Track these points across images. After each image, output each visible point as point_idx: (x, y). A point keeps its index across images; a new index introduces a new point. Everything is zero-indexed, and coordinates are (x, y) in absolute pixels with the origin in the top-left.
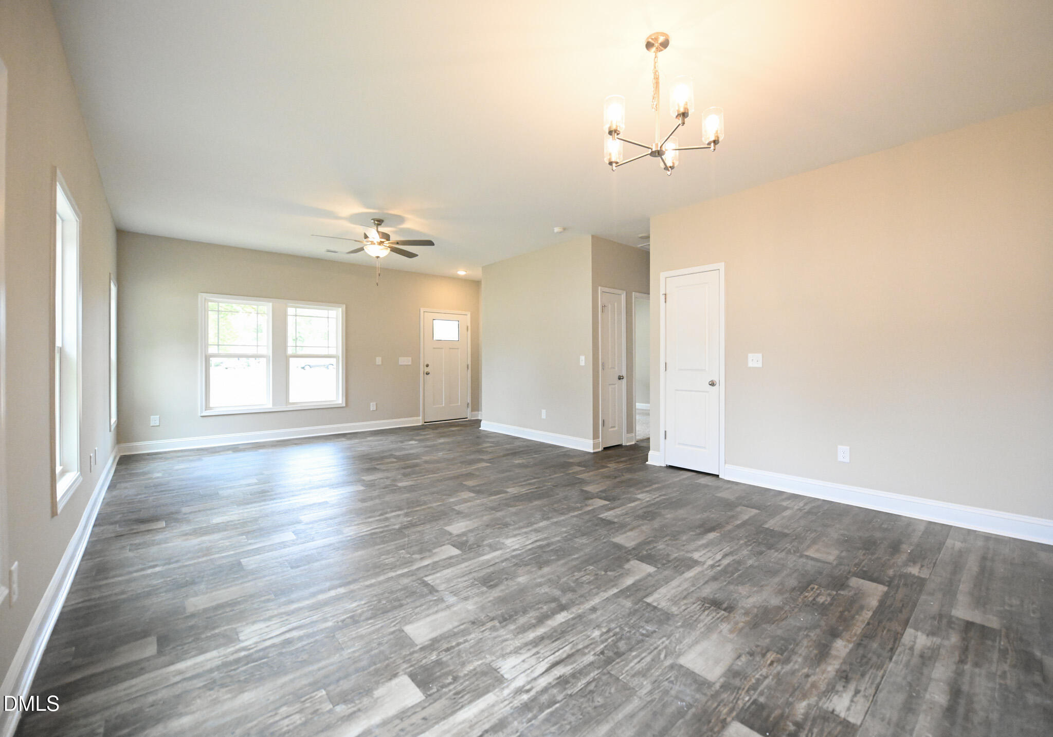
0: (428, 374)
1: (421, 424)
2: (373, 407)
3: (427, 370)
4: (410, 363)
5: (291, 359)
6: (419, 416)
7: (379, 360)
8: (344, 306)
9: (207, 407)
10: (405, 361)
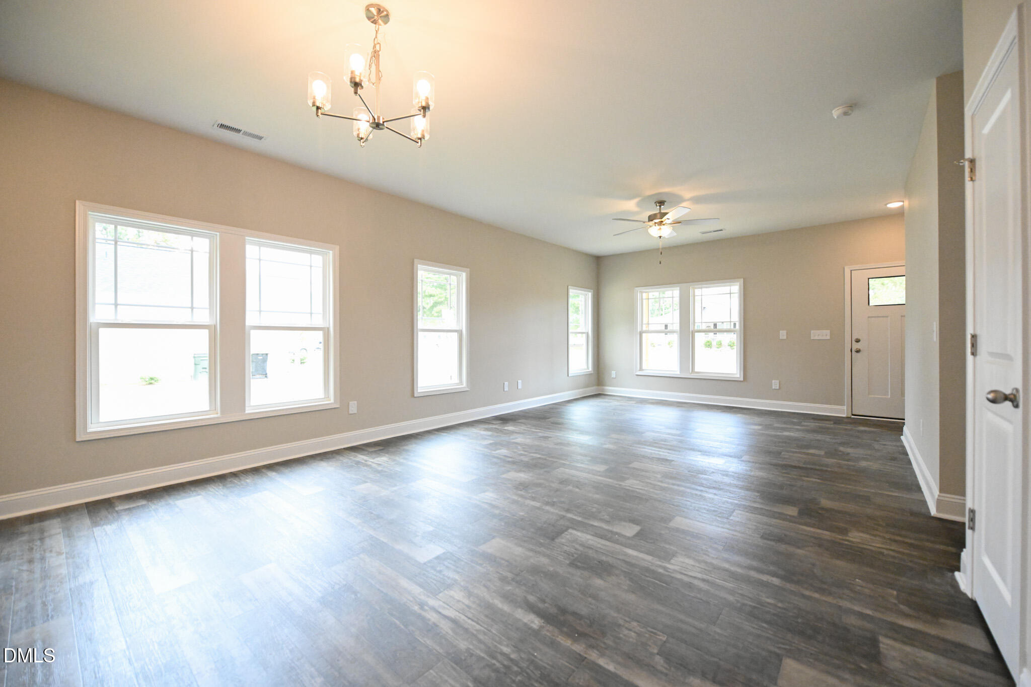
0: (858, 351)
1: (844, 416)
2: (775, 384)
3: (856, 346)
4: (828, 337)
5: (696, 334)
6: (844, 405)
7: (783, 334)
8: (742, 280)
9: (641, 369)
10: (823, 334)
